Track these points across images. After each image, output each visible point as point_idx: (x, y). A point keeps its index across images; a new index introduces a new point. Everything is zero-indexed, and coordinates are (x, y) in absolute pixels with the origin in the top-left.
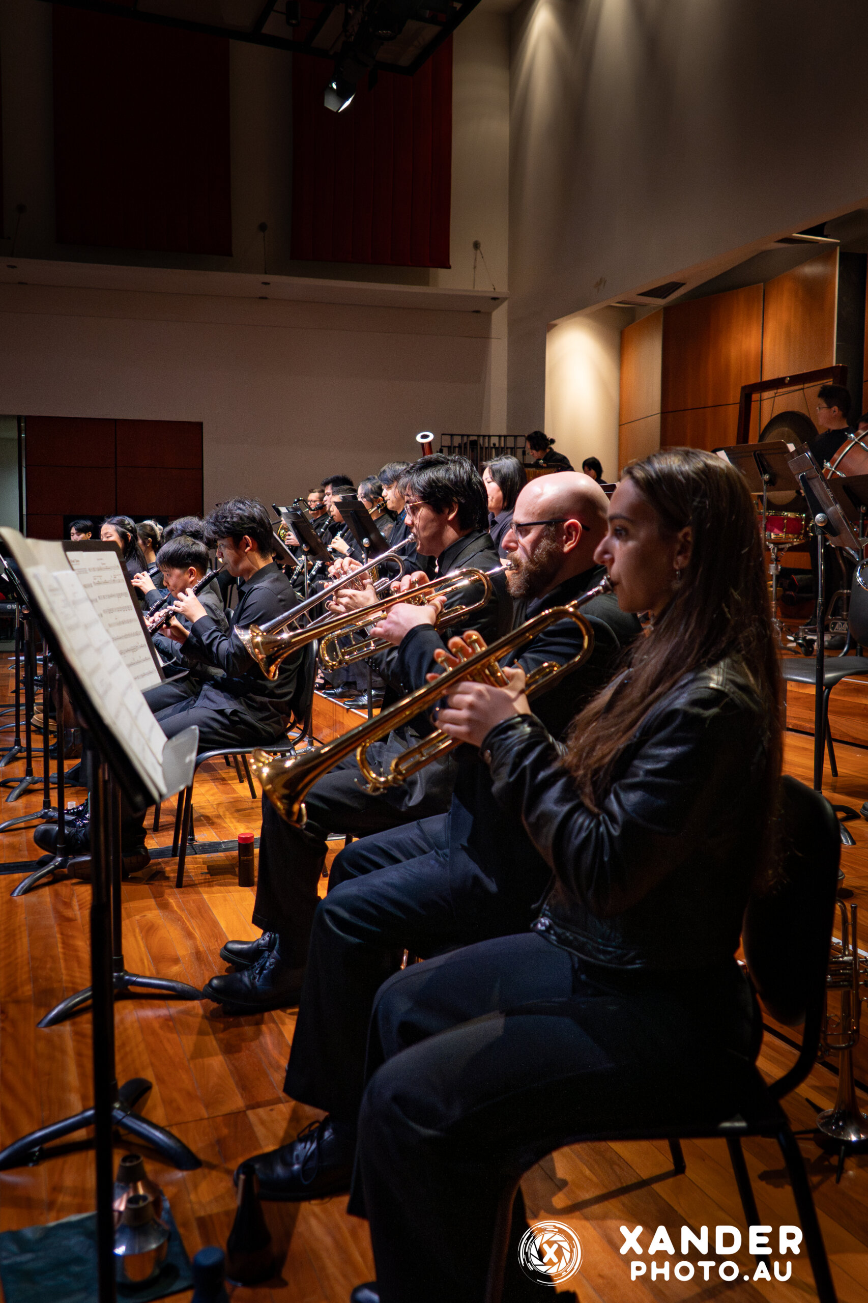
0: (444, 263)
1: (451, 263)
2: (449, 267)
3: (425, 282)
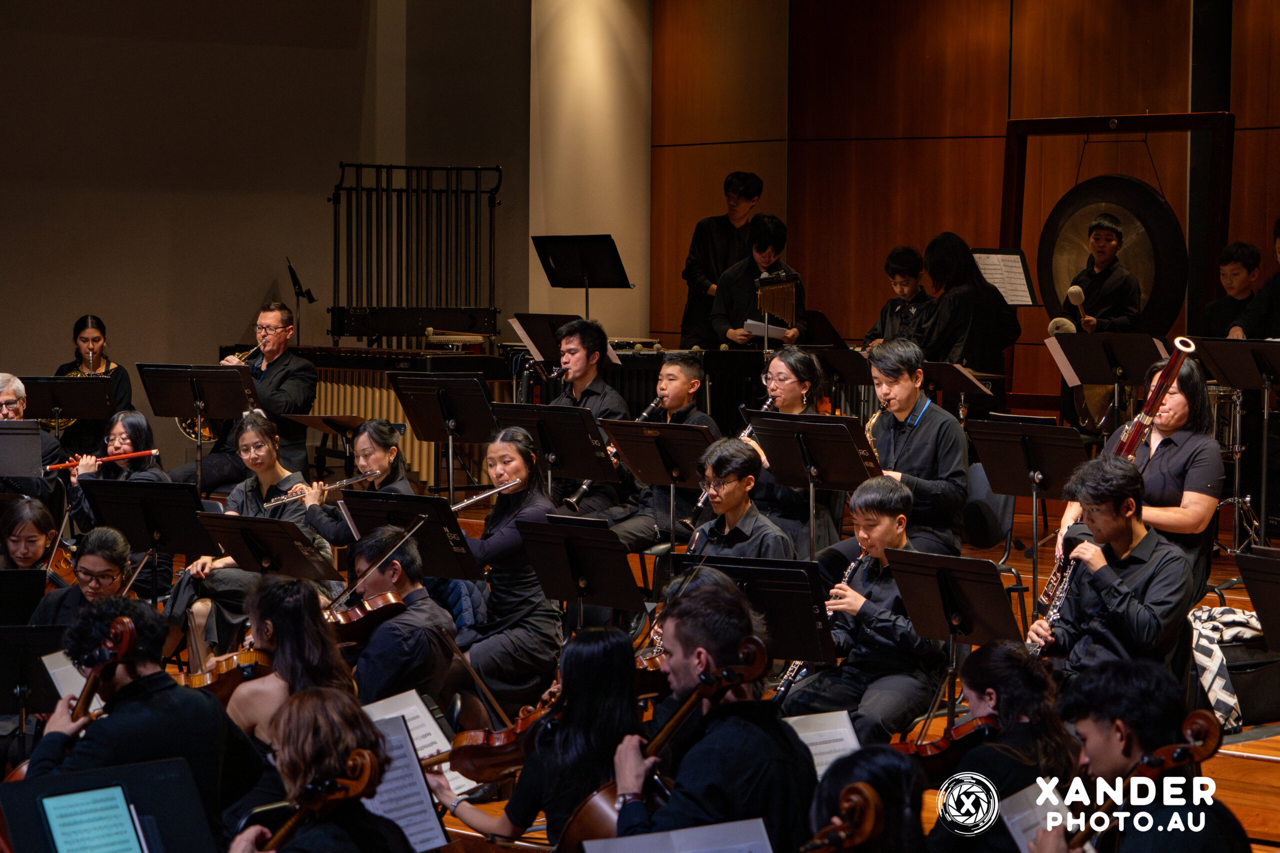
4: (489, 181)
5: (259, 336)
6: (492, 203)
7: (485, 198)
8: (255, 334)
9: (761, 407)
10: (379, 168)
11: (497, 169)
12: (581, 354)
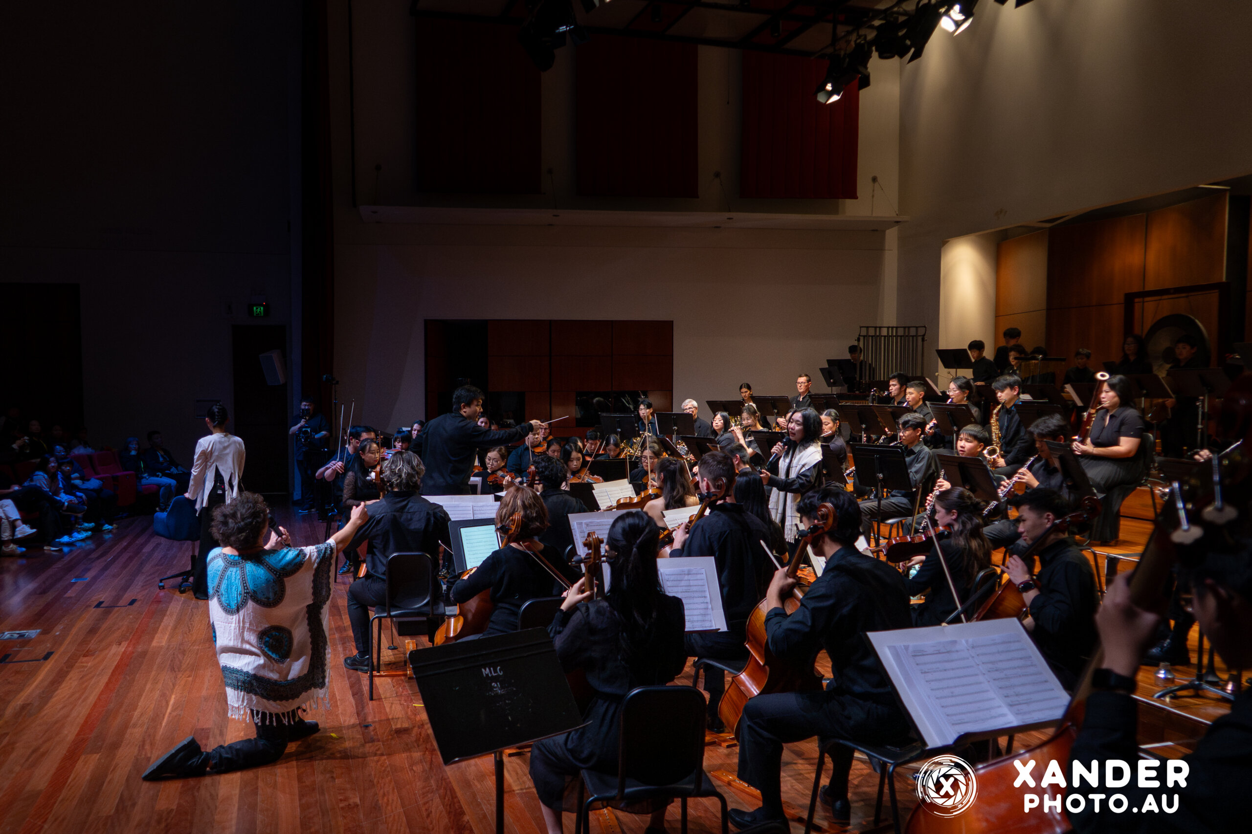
0: (853, 195)
1: (858, 195)
2: (856, 198)
3: (836, 211)
4: (921, 331)
5: (798, 387)
6: (923, 340)
7: (920, 339)
8: (797, 386)
9: (947, 401)
10: (876, 327)
11: (925, 327)
12: (897, 386)
